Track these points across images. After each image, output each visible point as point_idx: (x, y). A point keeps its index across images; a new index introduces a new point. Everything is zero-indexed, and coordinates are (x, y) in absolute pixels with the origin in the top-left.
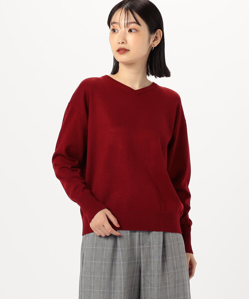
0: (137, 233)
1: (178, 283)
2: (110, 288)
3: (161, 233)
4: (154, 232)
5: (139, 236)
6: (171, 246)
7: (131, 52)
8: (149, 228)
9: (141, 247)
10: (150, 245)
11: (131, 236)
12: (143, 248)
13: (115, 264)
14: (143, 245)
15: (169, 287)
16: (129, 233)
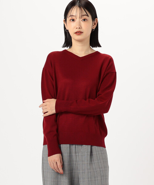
0: (74, 146)
1: (103, 177)
3: (89, 146)
5: (75, 147)
6: (97, 154)
7: (84, 34)
9: (77, 154)
10: (82, 153)
11: (70, 147)
12: (78, 155)
14: (78, 153)
15: (97, 179)
16: (68, 145)
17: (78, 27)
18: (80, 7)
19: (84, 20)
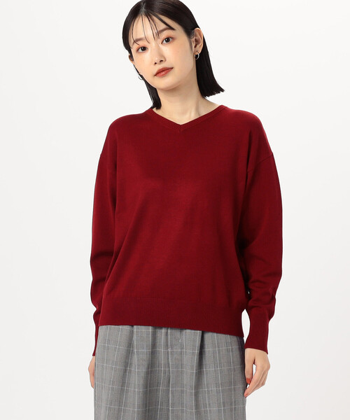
0: (164, 330)
1: (235, 405)
2: (120, 403)
4: (188, 331)
5: (167, 334)
6: (214, 353)
7: (176, 70)
8: (181, 325)
9: (169, 350)
10: (182, 348)
11: (154, 333)
12: (172, 352)
13: (130, 371)
14: (172, 348)
15: (210, 410)
16: (150, 329)
17: (157, 59)
18: (148, 15)
19: (168, 40)
